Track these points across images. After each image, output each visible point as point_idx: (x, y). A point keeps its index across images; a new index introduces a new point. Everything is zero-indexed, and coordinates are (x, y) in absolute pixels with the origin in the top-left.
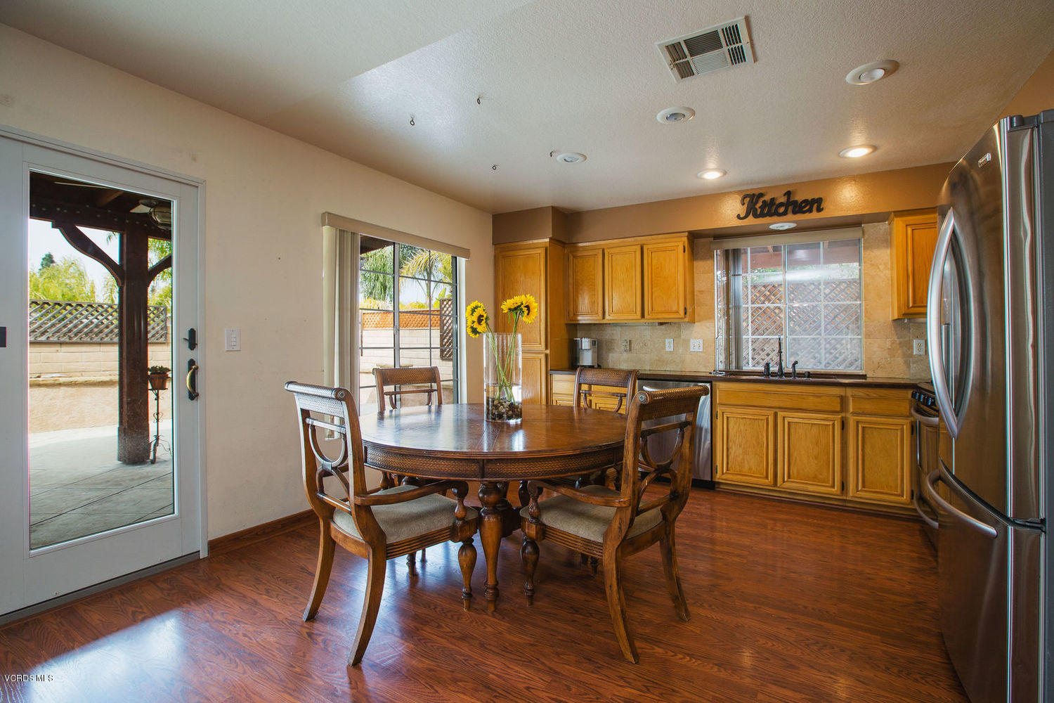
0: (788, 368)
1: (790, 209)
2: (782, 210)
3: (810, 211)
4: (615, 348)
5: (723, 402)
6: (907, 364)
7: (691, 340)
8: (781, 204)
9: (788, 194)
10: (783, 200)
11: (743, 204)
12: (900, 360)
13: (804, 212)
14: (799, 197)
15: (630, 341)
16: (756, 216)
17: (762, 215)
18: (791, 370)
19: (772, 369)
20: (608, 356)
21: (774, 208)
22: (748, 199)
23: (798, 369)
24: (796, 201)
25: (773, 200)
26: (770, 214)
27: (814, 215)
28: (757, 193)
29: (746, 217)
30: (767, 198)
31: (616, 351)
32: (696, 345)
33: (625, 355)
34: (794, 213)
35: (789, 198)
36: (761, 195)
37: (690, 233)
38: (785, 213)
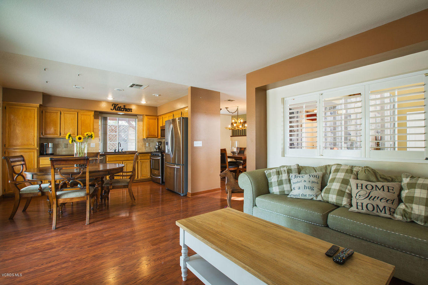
0: (120, 151)
1: (125, 110)
2: (123, 110)
3: (129, 111)
4: (60, 146)
5: (109, 160)
6: (145, 148)
7: (91, 144)
8: (122, 108)
9: (124, 106)
10: (123, 107)
11: (112, 106)
12: (144, 148)
13: (128, 111)
14: (127, 107)
15: (67, 144)
16: (116, 110)
17: (118, 110)
18: (121, 151)
19: (116, 151)
20: (56, 150)
21: (121, 109)
22: (114, 105)
23: (123, 151)
24: (126, 108)
25: (120, 107)
26: (119, 110)
27: (130, 113)
28: (117, 104)
29: (113, 110)
30: (119, 106)
31: (60, 148)
32: (93, 145)
33: (64, 149)
34: (125, 111)
35: (124, 107)
36: (118, 105)
37: (95, 111)
38: (123, 111)
